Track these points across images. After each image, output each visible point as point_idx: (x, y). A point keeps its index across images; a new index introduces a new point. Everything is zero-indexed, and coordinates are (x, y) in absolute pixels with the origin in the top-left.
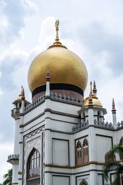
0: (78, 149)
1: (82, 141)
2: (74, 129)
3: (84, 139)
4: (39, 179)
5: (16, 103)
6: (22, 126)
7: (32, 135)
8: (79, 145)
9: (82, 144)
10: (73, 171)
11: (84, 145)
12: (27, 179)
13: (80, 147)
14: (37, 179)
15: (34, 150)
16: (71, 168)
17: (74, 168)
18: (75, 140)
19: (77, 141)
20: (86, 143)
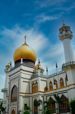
0: (33, 86)
1: (35, 82)
2: (31, 77)
3: (36, 82)
4: (17, 99)
5: (6, 67)
6: (10, 76)
7: (14, 80)
8: (34, 84)
9: (35, 83)
10: (31, 95)
11: (36, 84)
12: (11, 99)
13: (34, 85)
14: (15, 99)
15: (15, 86)
16: (30, 94)
17: (32, 94)
18: (32, 82)
19: (33, 83)
20: (37, 83)
